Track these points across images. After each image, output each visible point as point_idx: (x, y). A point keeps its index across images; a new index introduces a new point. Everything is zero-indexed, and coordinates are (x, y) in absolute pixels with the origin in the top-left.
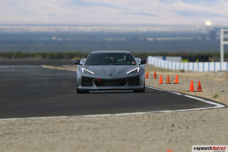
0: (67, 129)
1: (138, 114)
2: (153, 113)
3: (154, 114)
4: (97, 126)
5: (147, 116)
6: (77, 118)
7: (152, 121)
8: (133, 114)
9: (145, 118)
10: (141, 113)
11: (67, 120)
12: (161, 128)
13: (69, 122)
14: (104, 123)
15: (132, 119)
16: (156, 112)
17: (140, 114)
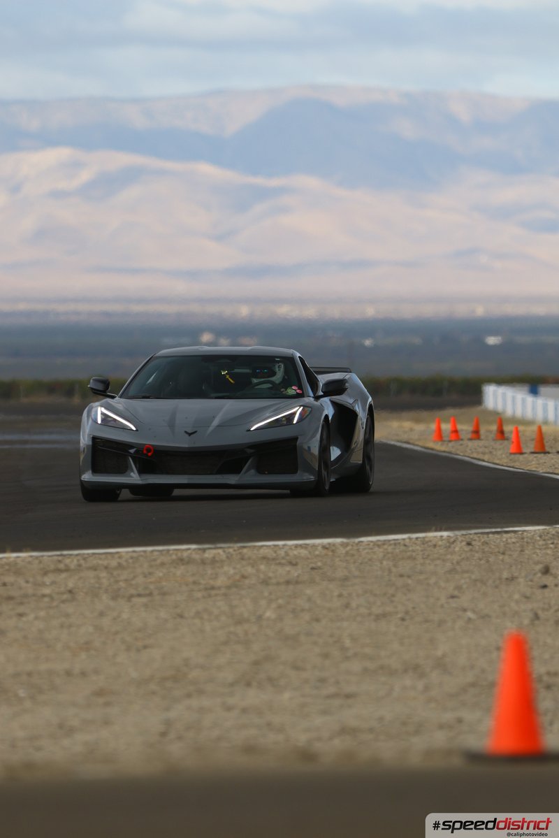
0: (194, 583)
1: (435, 537)
2: (482, 533)
3: (485, 536)
4: (295, 573)
5: (464, 543)
6: (231, 550)
7: (480, 559)
8: (417, 538)
9: (457, 549)
10: (445, 534)
11: (197, 556)
12: (507, 579)
13: (203, 562)
14: (319, 564)
15: (413, 551)
16: (494, 530)
17: (442, 536)
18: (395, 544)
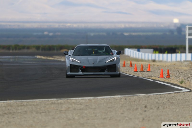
0: (57, 109)
1: (117, 97)
3: (130, 97)
4: (82, 107)
5: (124, 99)
6: (65, 100)
7: (129, 103)
8: (112, 98)
9: (122, 100)
11: (56, 102)
12: (136, 109)
13: (58, 104)
14: (88, 104)
15: (112, 101)
16: (132, 95)
18: (107, 99)
